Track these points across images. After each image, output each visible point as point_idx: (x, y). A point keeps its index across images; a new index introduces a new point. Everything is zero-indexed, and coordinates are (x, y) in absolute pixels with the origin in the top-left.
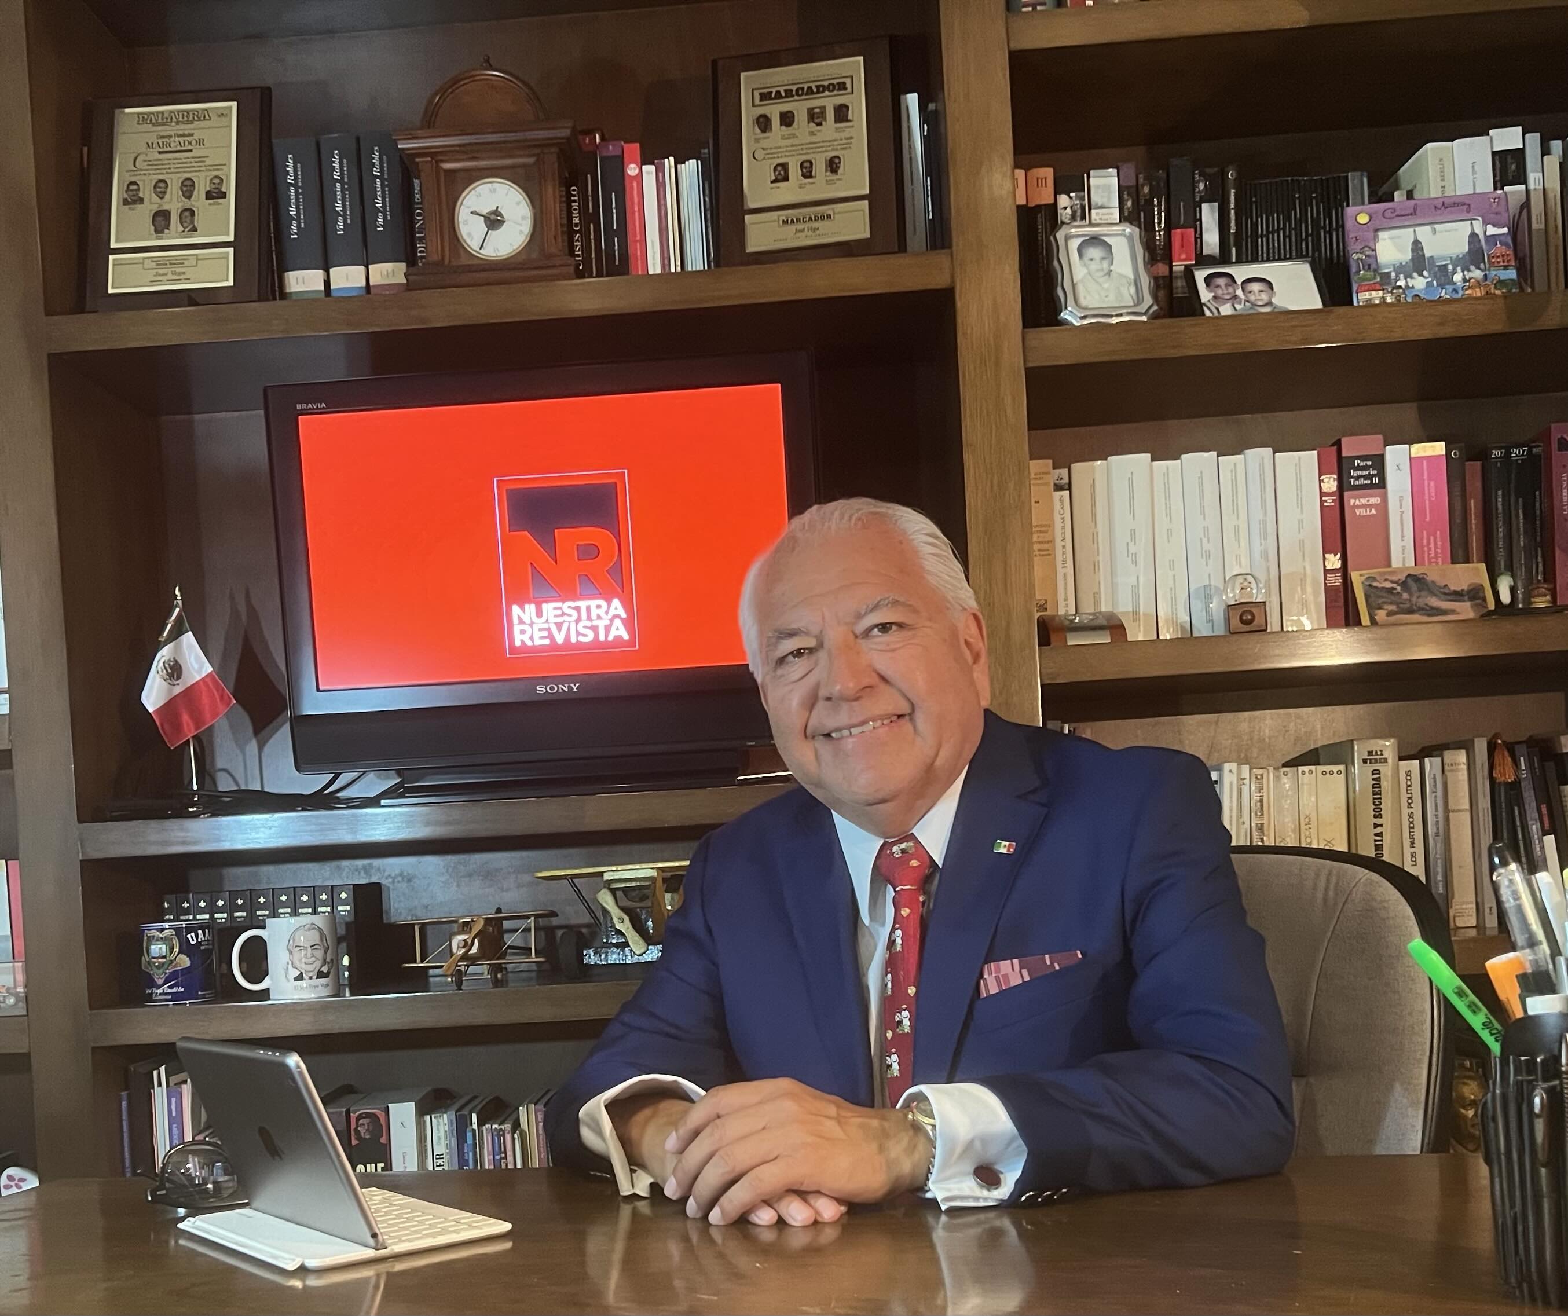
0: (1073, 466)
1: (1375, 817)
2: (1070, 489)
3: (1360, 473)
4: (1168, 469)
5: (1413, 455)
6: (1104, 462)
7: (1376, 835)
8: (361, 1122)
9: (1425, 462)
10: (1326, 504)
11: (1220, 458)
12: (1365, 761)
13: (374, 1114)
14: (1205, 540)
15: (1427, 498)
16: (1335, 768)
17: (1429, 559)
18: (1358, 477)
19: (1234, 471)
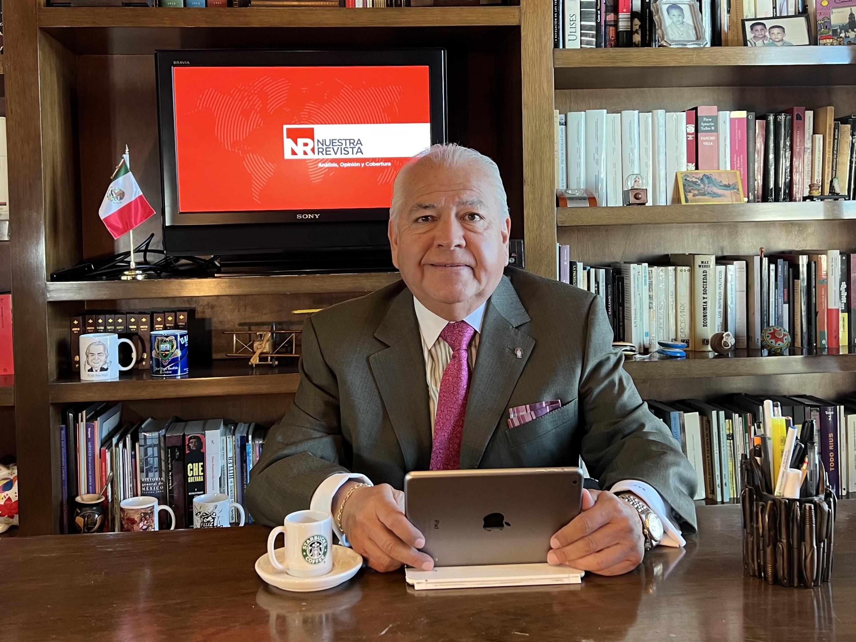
0: (569, 114)
1: (704, 294)
2: (566, 125)
3: (706, 124)
4: (614, 117)
5: (732, 117)
6: (584, 113)
7: (704, 303)
8: (191, 441)
9: (737, 121)
10: (689, 139)
11: (640, 114)
12: (700, 266)
13: (198, 437)
14: (631, 154)
15: (736, 138)
16: (686, 268)
17: (737, 168)
19: (646, 121)
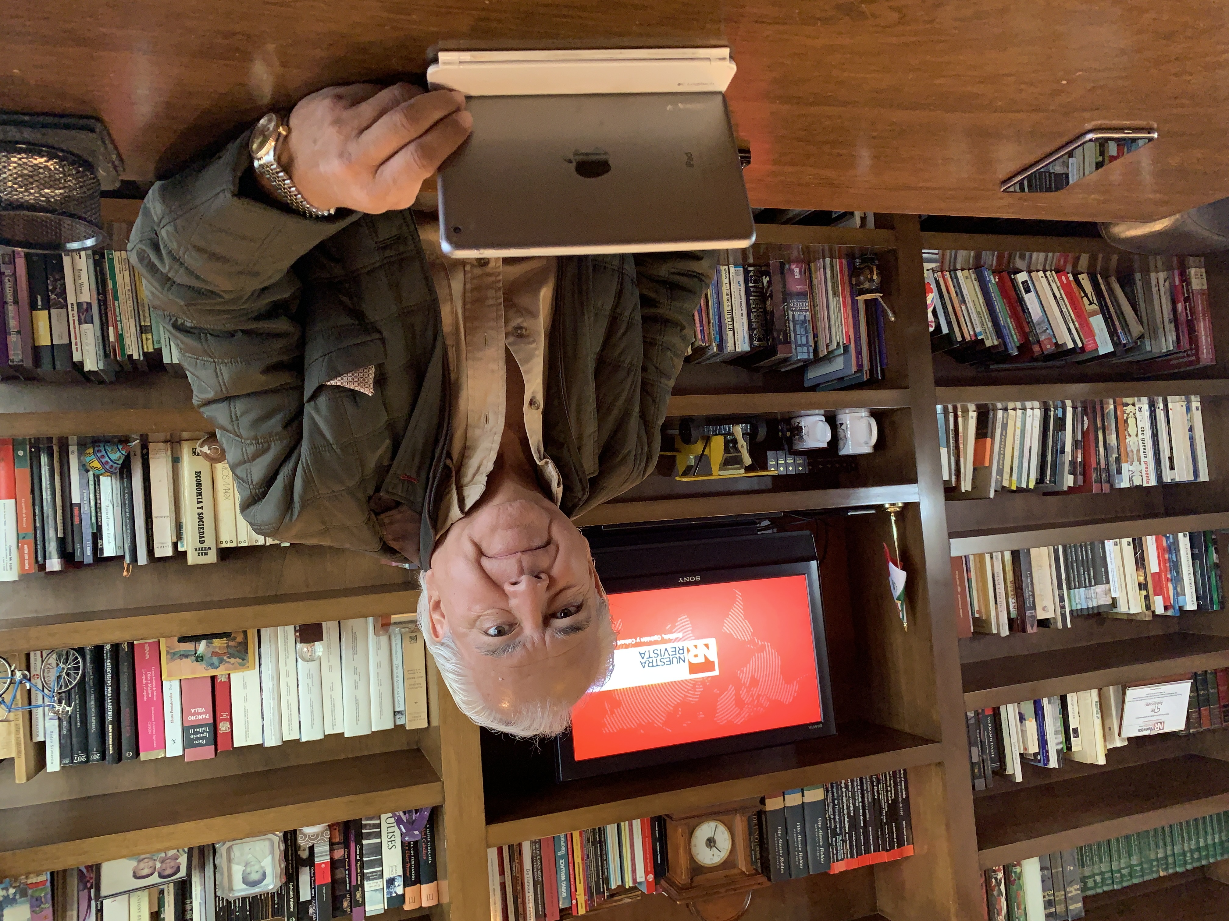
0: (393, 727)
2: (395, 712)
3: (202, 735)
4: (333, 728)
5: (163, 750)
6: (373, 730)
9: (155, 749)
10: (227, 714)
11: (298, 738)
12: (209, 549)
16: (224, 545)
18: (204, 732)
19: (290, 730)
